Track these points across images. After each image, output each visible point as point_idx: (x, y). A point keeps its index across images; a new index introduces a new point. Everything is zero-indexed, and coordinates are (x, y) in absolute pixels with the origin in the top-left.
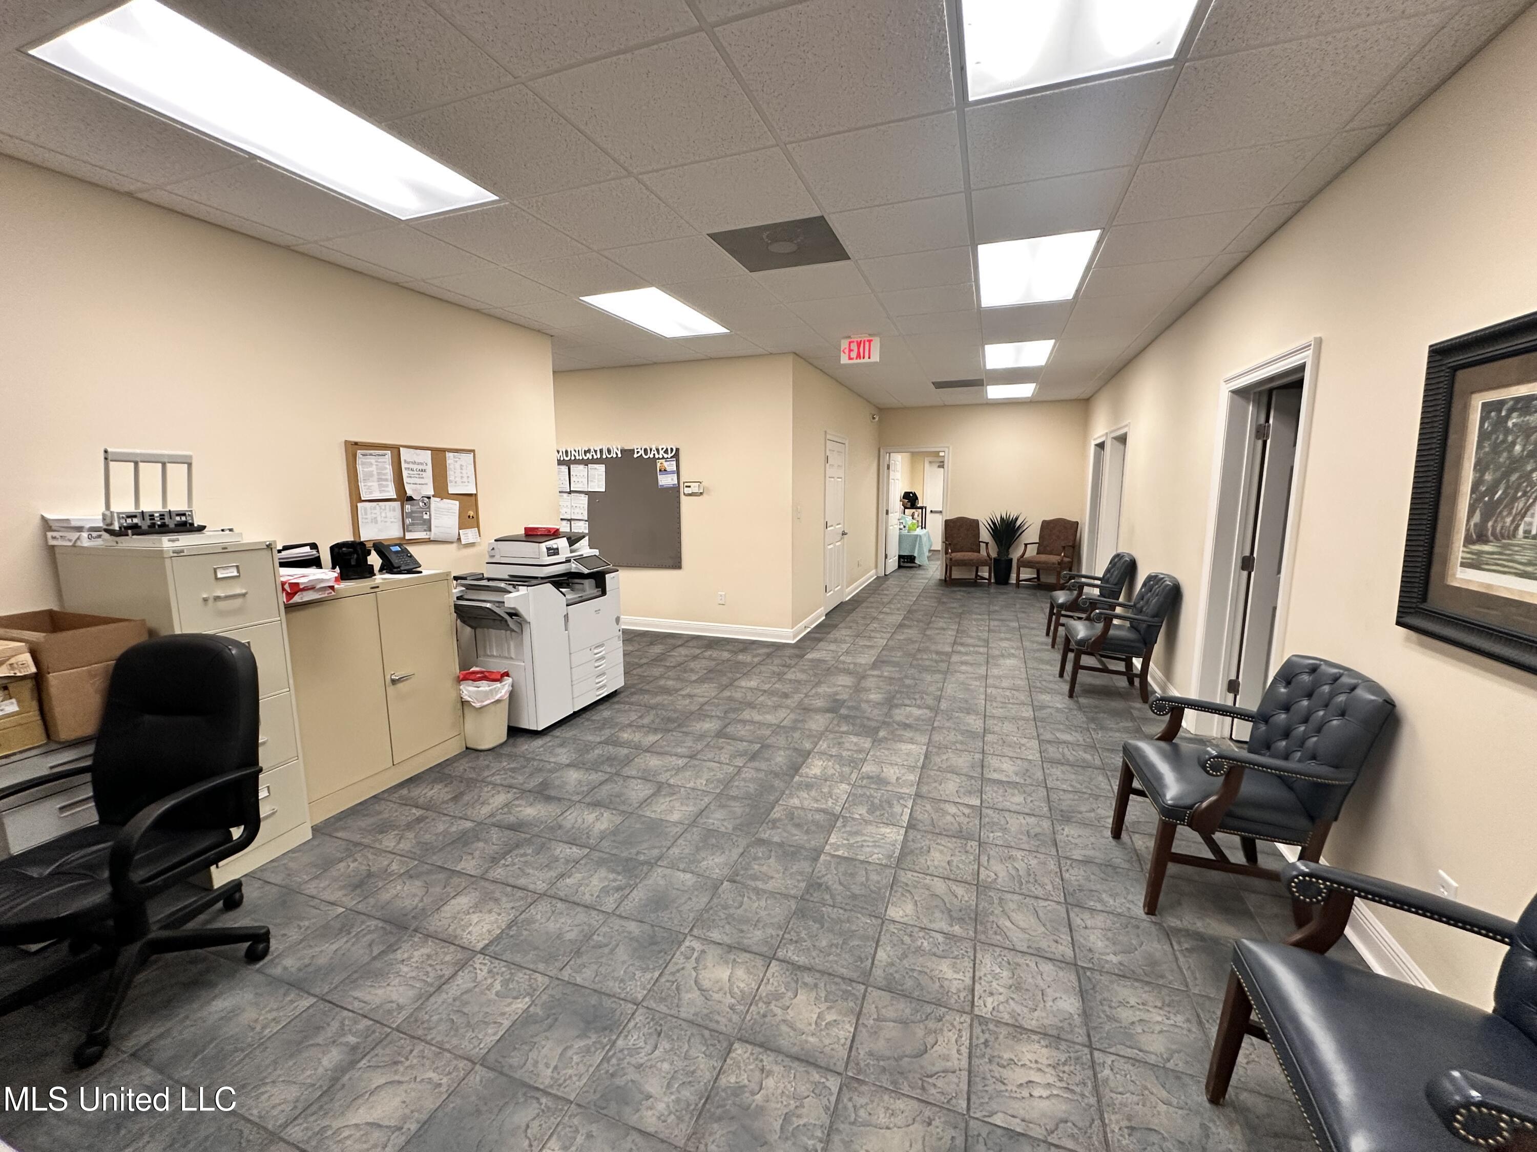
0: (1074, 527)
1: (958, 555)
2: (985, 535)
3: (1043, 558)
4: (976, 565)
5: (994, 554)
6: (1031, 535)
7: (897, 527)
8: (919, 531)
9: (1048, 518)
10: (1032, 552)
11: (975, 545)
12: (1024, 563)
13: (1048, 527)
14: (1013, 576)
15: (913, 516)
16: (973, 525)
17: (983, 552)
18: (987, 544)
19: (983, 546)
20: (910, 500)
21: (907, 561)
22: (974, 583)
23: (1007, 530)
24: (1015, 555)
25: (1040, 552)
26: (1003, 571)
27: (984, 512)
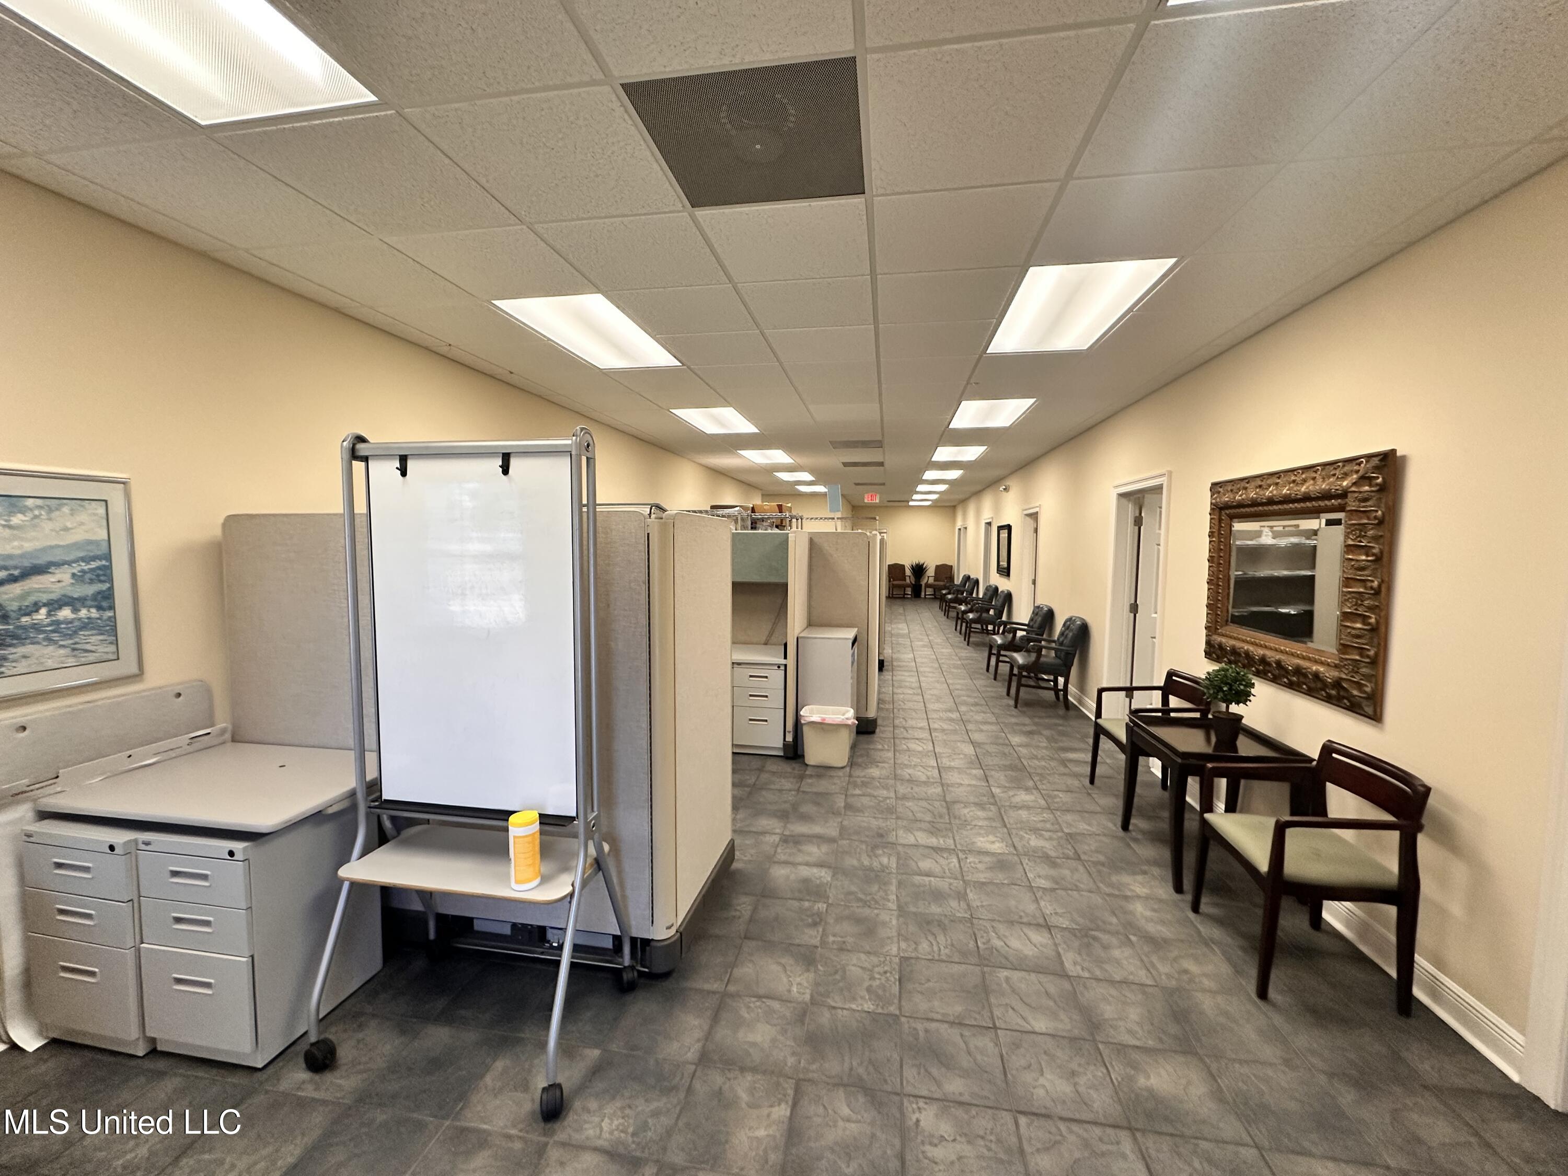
0: (950, 568)
1: (895, 583)
2: (908, 572)
3: (937, 583)
4: (904, 587)
5: (913, 582)
6: (931, 572)
9: (938, 564)
10: (931, 581)
11: (904, 577)
12: (927, 586)
13: (938, 568)
14: (923, 594)
16: (902, 567)
17: (908, 581)
18: (909, 577)
19: (907, 577)
22: (903, 597)
23: (919, 570)
24: (923, 583)
25: (935, 581)
26: (917, 592)
27: (907, 561)
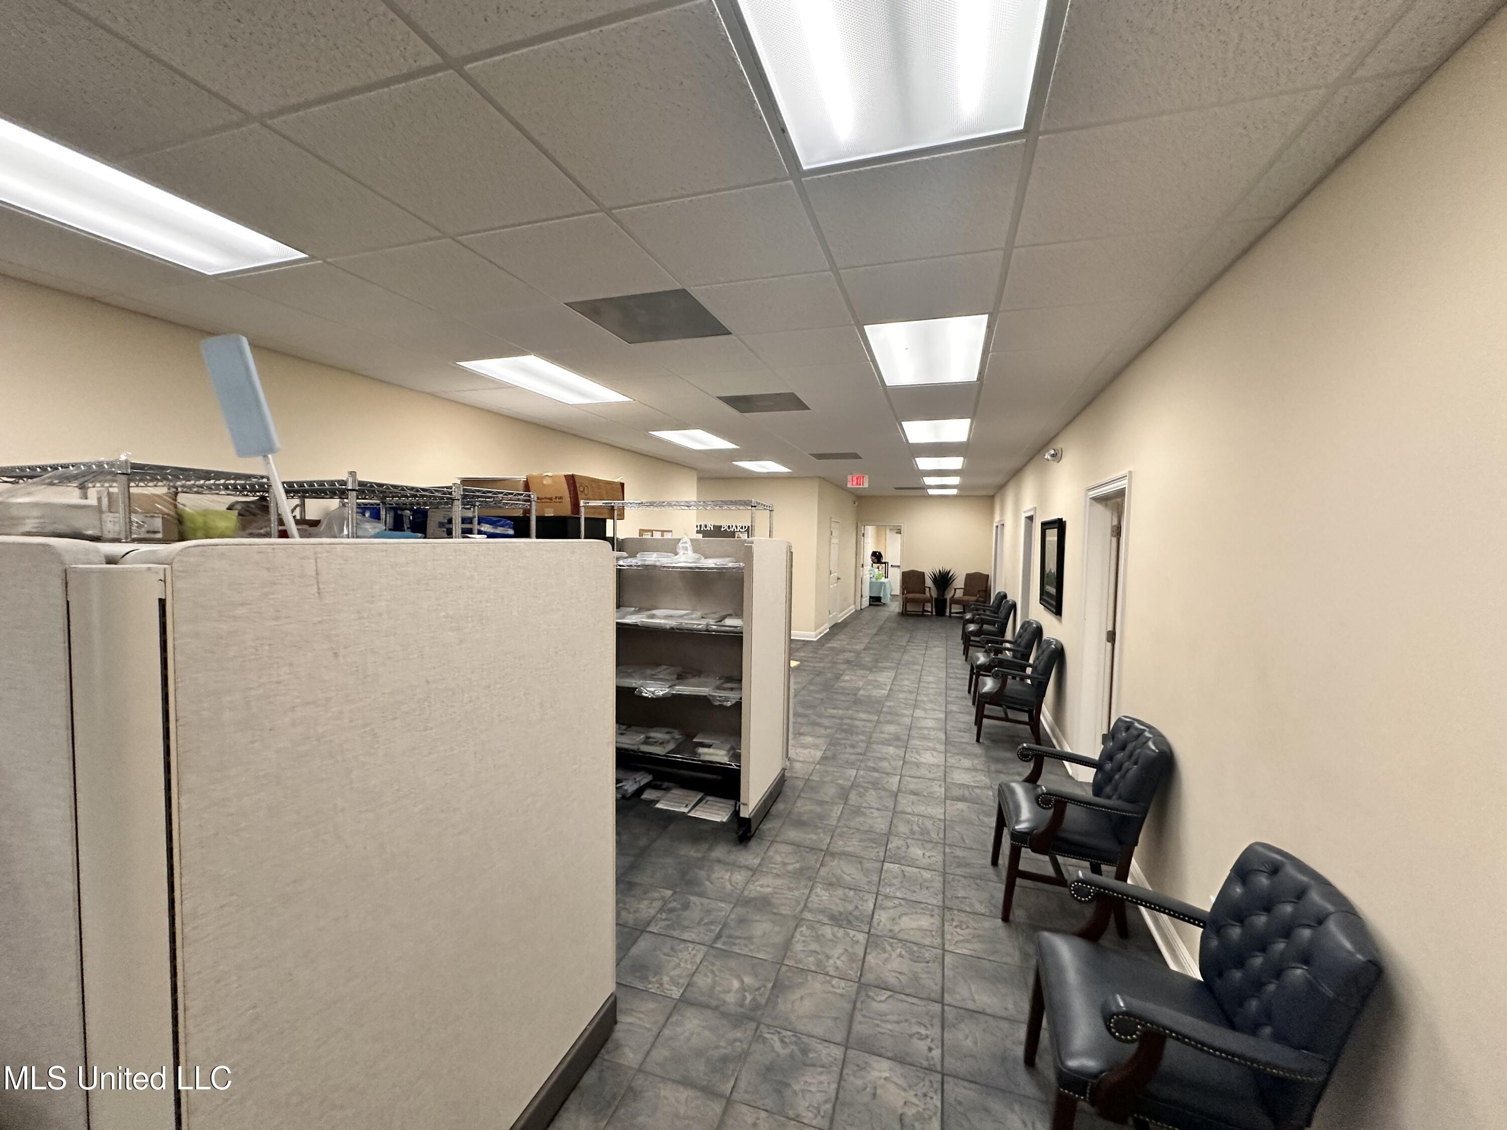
0: (985, 578)
1: (911, 596)
2: (929, 583)
3: (967, 598)
4: (924, 602)
5: (935, 595)
6: (959, 583)
7: (868, 576)
8: (883, 580)
9: (970, 572)
10: (959, 594)
11: (922, 589)
12: (954, 601)
13: (970, 578)
14: (948, 610)
15: (878, 568)
16: (921, 575)
17: (928, 594)
18: (930, 588)
19: (927, 589)
20: (877, 557)
21: (876, 601)
22: (922, 615)
23: (943, 580)
24: (948, 596)
25: (964, 594)
26: (941, 606)
27: (929, 567)
